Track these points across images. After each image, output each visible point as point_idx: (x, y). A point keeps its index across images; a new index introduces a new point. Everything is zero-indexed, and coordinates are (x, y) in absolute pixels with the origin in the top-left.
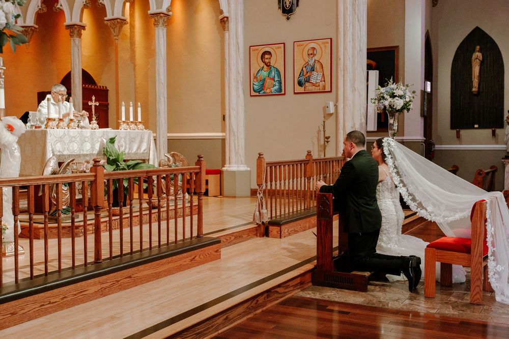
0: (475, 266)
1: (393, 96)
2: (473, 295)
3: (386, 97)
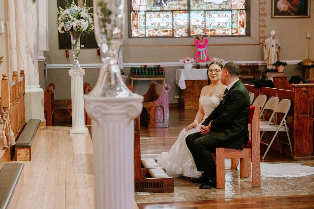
1: (79, 17)
2: (254, 180)
3: (72, 18)
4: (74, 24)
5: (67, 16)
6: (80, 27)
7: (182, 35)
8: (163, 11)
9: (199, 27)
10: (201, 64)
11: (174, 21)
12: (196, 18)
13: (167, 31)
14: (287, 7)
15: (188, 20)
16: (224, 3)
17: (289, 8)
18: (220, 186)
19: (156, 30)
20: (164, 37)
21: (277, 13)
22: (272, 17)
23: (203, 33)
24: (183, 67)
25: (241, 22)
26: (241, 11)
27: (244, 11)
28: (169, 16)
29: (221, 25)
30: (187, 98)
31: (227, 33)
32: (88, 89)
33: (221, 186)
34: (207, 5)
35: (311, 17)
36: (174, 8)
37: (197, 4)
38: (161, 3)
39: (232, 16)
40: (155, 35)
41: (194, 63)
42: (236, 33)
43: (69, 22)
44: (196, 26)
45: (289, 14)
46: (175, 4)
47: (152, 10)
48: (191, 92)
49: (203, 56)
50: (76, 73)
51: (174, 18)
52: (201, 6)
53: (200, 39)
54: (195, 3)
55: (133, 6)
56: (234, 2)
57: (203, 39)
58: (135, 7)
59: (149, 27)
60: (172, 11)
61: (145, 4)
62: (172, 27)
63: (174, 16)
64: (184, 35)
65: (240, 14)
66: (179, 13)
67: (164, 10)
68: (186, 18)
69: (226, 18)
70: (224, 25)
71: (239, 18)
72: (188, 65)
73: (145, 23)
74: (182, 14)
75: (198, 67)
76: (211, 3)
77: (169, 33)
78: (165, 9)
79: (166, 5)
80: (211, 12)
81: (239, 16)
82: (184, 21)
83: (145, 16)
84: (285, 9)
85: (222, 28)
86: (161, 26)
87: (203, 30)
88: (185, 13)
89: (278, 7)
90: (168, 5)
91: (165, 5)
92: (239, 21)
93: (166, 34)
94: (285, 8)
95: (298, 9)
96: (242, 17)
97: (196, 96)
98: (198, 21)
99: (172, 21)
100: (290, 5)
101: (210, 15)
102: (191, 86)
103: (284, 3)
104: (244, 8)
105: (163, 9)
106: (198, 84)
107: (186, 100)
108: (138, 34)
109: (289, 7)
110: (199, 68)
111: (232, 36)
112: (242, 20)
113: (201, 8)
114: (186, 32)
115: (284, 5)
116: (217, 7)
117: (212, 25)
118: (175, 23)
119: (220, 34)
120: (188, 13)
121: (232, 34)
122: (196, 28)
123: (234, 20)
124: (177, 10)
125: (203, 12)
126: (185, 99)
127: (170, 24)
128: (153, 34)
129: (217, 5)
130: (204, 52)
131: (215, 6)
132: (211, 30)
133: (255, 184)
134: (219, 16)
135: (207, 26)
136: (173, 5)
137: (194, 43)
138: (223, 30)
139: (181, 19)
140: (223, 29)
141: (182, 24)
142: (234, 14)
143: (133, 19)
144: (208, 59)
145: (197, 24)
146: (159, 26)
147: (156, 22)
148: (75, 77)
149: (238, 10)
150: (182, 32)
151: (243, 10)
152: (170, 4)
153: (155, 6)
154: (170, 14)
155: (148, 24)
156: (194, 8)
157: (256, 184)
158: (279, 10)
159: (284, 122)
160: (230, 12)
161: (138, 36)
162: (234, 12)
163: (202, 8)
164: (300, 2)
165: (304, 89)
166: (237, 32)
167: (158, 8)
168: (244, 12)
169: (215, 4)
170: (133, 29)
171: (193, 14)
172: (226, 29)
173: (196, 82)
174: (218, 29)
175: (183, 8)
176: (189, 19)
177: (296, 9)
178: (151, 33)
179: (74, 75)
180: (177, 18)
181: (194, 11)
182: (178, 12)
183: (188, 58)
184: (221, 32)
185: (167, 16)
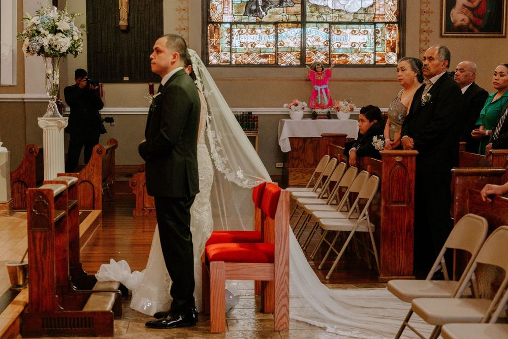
0: (281, 278)
1: (54, 30)
2: (278, 320)
3: (43, 31)
4: (45, 42)
5: (35, 28)
6: (56, 46)
7: (292, 63)
8: (260, 23)
9: (320, 50)
10: (319, 111)
11: (279, 39)
12: (316, 36)
13: (266, 56)
14: (466, 19)
15: (301, 38)
16: (362, 11)
17: (471, 21)
18: (217, 328)
19: (248, 54)
20: (261, 66)
21: (451, 28)
22: (441, 36)
23: (326, 59)
24: (288, 116)
25: (390, 43)
26: (391, 25)
27: (396, 25)
28: (271, 32)
29: (357, 47)
30: (294, 167)
31: (366, 60)
32: (96, 150)
33: (219, 329)
34: (334, 15)
35: (507, 36)
36: (278, 18)
37: (317, 11)
38: (257, 11)
39: (376, 32)
40: (246, 62)
41: (307, 109)
42: (381, 61)
43: (37, 38)
44: (315, 48)
45: (471, 31)
46: (281, 12)
47: (243, 21)
48: (300, 158)
49: (322, 98)
50: (51, 123)
51: (279, 35)
52: (324, 16)
53: (317, 69)
54: (313, 10)
55: (211, 14)
56: (378, 10)
57: (323, 70)
58: (215, 16)
59: (237, 49)
60: (276, 24)
61: (231, 11)
62: (274, 49)
63: (279, 31)
64: (294, 63)
65: (389, 29)
66: (287, 26)
67: (262, 22)
68: (299, 35)
69: (365, 37)
70: (362, 47)
71: (387, 37)
72: (297, 112)
73: (230, 43)
74: (292, 30)
75: (314, 116)
76: (340, 11)
77: (270, 59)
78: (264, 19)
79: (266, 14)
80: (340, 26)
81: (387, 33)
82: (295, 40)
83: (230, 31)
84: (463, 22)
85: (358, 52)
86: (257, 48)
87: (326, 55)
88: (297, 27)
89: (452, 19)
90: (268, 14)
91: (264, 13)
92: (387, 41)
93: (264, 61)
94: (463, 20)
95: (485, 23)
96: (393, 35)
97: (309, 164)
98: (318, 40)
99: (274, 40)
100: (472, 17)
101: (338, 31)
102: (300, 148)
103: (462, 12)
104: (395, 20)
105: (260, 20)
106: (312, 144)
107: (291, 171)
108: (219, 60)
109: (469, 18)
110: (316, 119)
111: (375, 65)
112: (391, 40)
113: (324, 20)
114: (298, 59)
115: (462, 16)
116: (350, 18)
117: (342, 46)
118: (281, 44)
119: (354, 62)
120: (301, 28)
121: (375, 62)
122: (315, 52)
123: (379, 40)
124: (283, 22)
125: (326, 25)
126: (290, 169)
127: (271, 45)
128: (244, 60)
129: (351, 14)
130: (324, 91)
131: (347, 16)
132: (340, 56)
133: (279, 326)
134: (353, 33)
135: (333, 49)
136: (276, 13)
137: (309, 76)
138: (359, 57)
139: (290, 37)
140: (360, 54)
141: (291, 44)
142: (379, 29)
143: (212, 37)
144: (331, 104)
145: (316, 44)
146: (254, 47)
147: (249, 41)
148: (48, 130)
149: (386, 23)
150: (292, 58)
151: (394, 23)
152: (272, 13)
153: (248, 14)
154: (271, 28)
155: (236, 43)
156: (312, 18)
157: (281, 326)
158: (453, 23)
159: (365, 215)
160: (373, 26)
161: (219, 64)
162: (379, 26)
163: (325, 18)
164: (489, 11)
165: (398, 159)
166: (383, 60)
167: (253, 19)
168: (396, 27)
169: (347, 12)
170: (211, 52)
171: (309, 28)
172: (365, 55)
173: (309, 141)
174: (352, 54)
175: (293, 18)
176: (303, 37)
177: (482, 23)
178: (240, 59)
179: (47, 126)
180: (284, 34)
181: (312, 24)
182: (285, 24)
183: (297, 101)
184: (357, 59)
185: (267, 32)
